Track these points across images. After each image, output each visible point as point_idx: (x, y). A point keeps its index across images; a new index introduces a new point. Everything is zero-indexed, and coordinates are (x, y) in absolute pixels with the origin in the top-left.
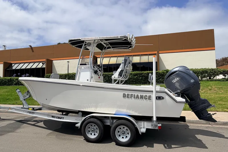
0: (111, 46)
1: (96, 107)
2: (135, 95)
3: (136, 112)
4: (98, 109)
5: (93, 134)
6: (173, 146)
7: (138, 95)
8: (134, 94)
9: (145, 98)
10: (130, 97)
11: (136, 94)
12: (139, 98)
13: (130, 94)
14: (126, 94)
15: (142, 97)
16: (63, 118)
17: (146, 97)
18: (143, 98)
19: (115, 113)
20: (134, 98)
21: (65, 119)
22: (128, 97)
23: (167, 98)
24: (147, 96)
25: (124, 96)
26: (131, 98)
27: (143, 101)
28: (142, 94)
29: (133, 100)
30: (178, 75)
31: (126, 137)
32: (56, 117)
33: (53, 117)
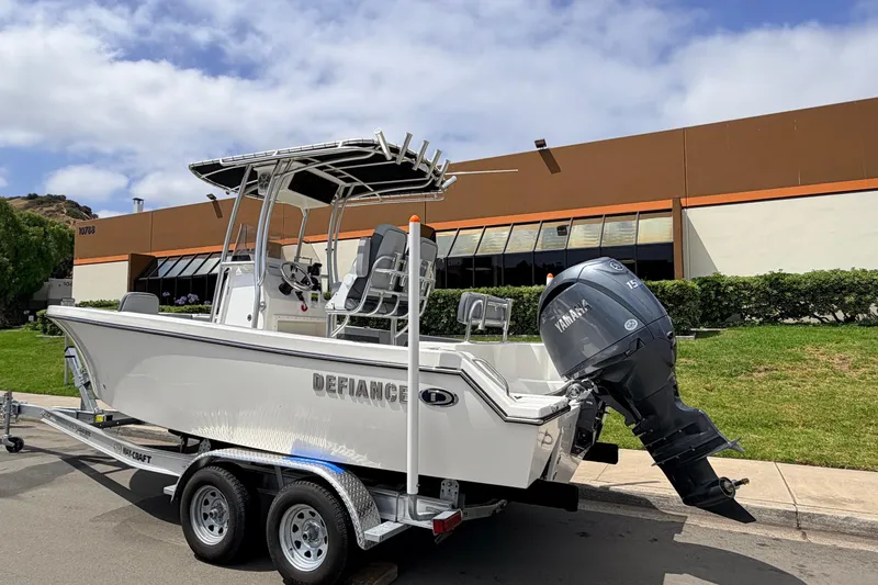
0: (366, 185)
1: (233, 423)
2: (352, 381)
3: (359, 451)
4: (239, 430)
5: (216, 528)
7: (362, 385)
8: (349, 377)
9: (388, 398)
10: (336, 387)
11: (357, 376)
12: (366, 395)
13: (337, 376)
14: (325, 375)
15: (377, 392)
16: (149, 457)
17: (392, 393)
18: (380, 397)
20: (351, 393)
21: (155, 464)
22: (329, 389)
23: (468, 397)
24: (394, 388)
25: (318, 384)
26: (340, 391)
27: (383, 406)
28: (377, 380)
29: (347, 401)
30: (574, 300)
31: (319, 552)
32: (132, 452)
33: (126, 454)
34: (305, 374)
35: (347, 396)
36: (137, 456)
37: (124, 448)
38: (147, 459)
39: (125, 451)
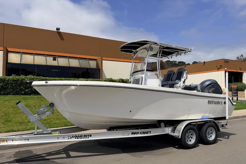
2: (214, 101)
5: (189, 141)
7: (216, 102)
8: (214, 100)
12: (216, 104)
13: (212, 100)
15: (218, 103)
16: (150, 132)
17: (220, 103)
19: (202, 117)
22: (211, 103)
25: (209, 102)
27: (218, 105)
28: (218, 101)
29: (213, 105)
30: (213, 86)
31: (211, 136)
32: (140, 132)
33: (134, 134)
34: (206, 100)
35: (213, 104)
36: (144, 133)
37: (132, 133)
38: (149, 132)
39: (133, 133)
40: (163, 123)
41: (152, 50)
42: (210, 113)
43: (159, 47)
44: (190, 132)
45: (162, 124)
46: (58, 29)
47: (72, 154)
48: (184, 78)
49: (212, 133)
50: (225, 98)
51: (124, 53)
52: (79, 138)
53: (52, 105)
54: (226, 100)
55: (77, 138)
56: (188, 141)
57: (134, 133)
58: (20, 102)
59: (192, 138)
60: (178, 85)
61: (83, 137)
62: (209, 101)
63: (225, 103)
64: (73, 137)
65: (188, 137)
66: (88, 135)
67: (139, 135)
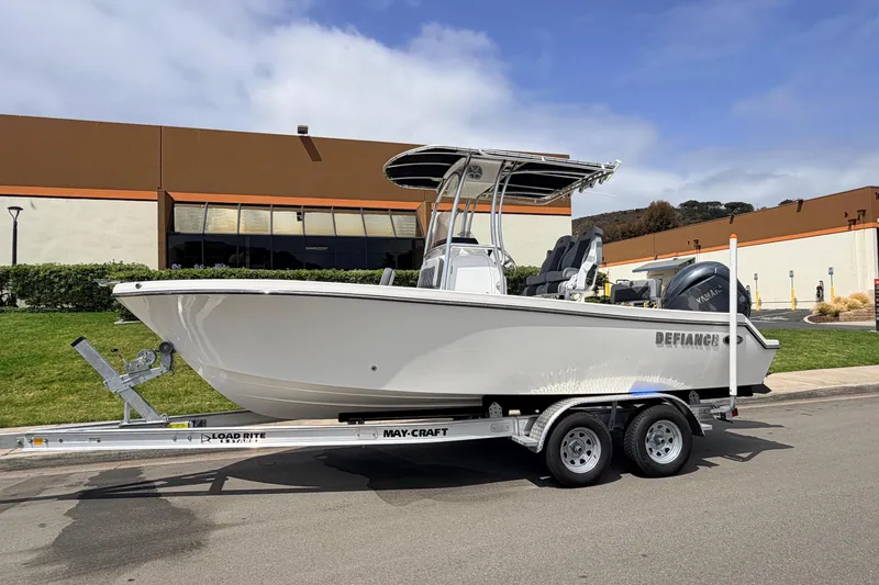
2: (683, 335)
3: (680, 381)
5: (577, 462)
6: (744, 455)
7: (690, 336)
8: (681, 332)
9: (706, 344)
10: (672, 340)
11: (687, 332)
12: (691, 344)
13: (673, 332)
14: (664, 332)
15: (699, 340)
17: (707, 340)
18: (700, 344)
19: (631, 390)
20: (682, 343)
21: (457, 434)
22: (668, 343)
23: (748, 338)
24: (709, 336)
25: (659, 339)
26: (675, 343)
27: (702, 349)
28: (699, 333)
29: (678, 349)
30: (713, 285)
31: (667, 450)
32: (410, 431)
33: (393, 436)
34: (651, 333)
35: (679, 345)
36: (423, 433)
37: (386, 431)
38: (442, 432)
39: (387, 434)
40: (497, 405)
41: (477, 177)
42: (666, 374)
43: (500, 163)
44: (582, 435)
45: (495, 408)
46: (303, 130)
47: (231, 483)
48: (590, 261)
49: (671, 441)
50: (727, 325)
51: (411, 188)
52: (231, 440)
53: (167, 349)
54: (728, 331)
55: (224, 440)
56: (573, 462)
57: (391, 431)
58: (81, 339)
59: (589, 453)
60: (568, 285)
61: (242, 438)
62: (659, 336)
63: (727, 340)
64: (214, 437)
65: (573, 449)
66: (256, 435)
67: (409, 440)
